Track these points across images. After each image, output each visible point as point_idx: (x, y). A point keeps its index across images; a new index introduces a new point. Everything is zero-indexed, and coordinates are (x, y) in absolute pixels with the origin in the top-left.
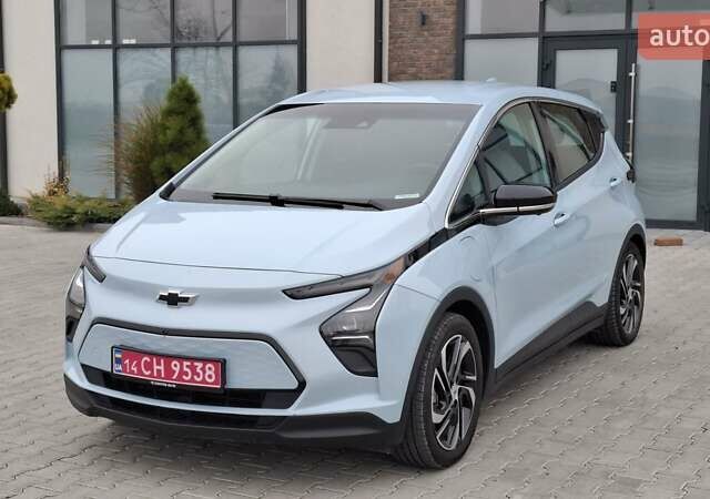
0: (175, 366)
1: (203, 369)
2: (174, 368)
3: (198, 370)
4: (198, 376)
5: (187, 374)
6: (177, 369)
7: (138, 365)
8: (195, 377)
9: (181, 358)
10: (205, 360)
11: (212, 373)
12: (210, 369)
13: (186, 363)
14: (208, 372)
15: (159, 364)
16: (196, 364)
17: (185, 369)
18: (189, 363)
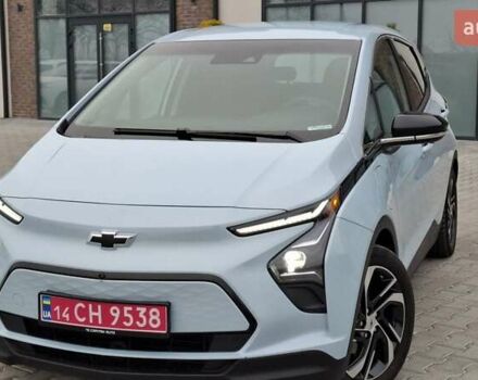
0: (115, 311)
1: (147, 314)
2: (113, 314)
3: (141, 315)
4: (141, 321)
5: (128, 320)
6: (117, 315)
7: (71, 312)
8: (138, 323)
9: (121, 303)
10: (148, 305)
11: (157, 318)
12: (154, 313)
13: (126, 309)
14: (152, 317)
15: (95, 310)
16: (138, 309)
17: (126, 315)
18: (130, 309)
